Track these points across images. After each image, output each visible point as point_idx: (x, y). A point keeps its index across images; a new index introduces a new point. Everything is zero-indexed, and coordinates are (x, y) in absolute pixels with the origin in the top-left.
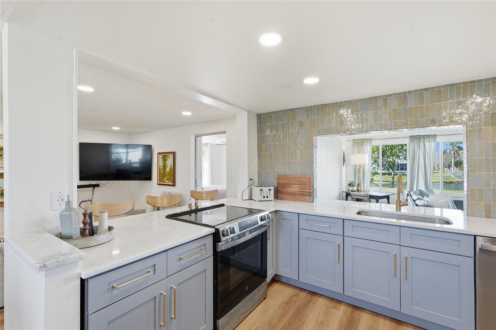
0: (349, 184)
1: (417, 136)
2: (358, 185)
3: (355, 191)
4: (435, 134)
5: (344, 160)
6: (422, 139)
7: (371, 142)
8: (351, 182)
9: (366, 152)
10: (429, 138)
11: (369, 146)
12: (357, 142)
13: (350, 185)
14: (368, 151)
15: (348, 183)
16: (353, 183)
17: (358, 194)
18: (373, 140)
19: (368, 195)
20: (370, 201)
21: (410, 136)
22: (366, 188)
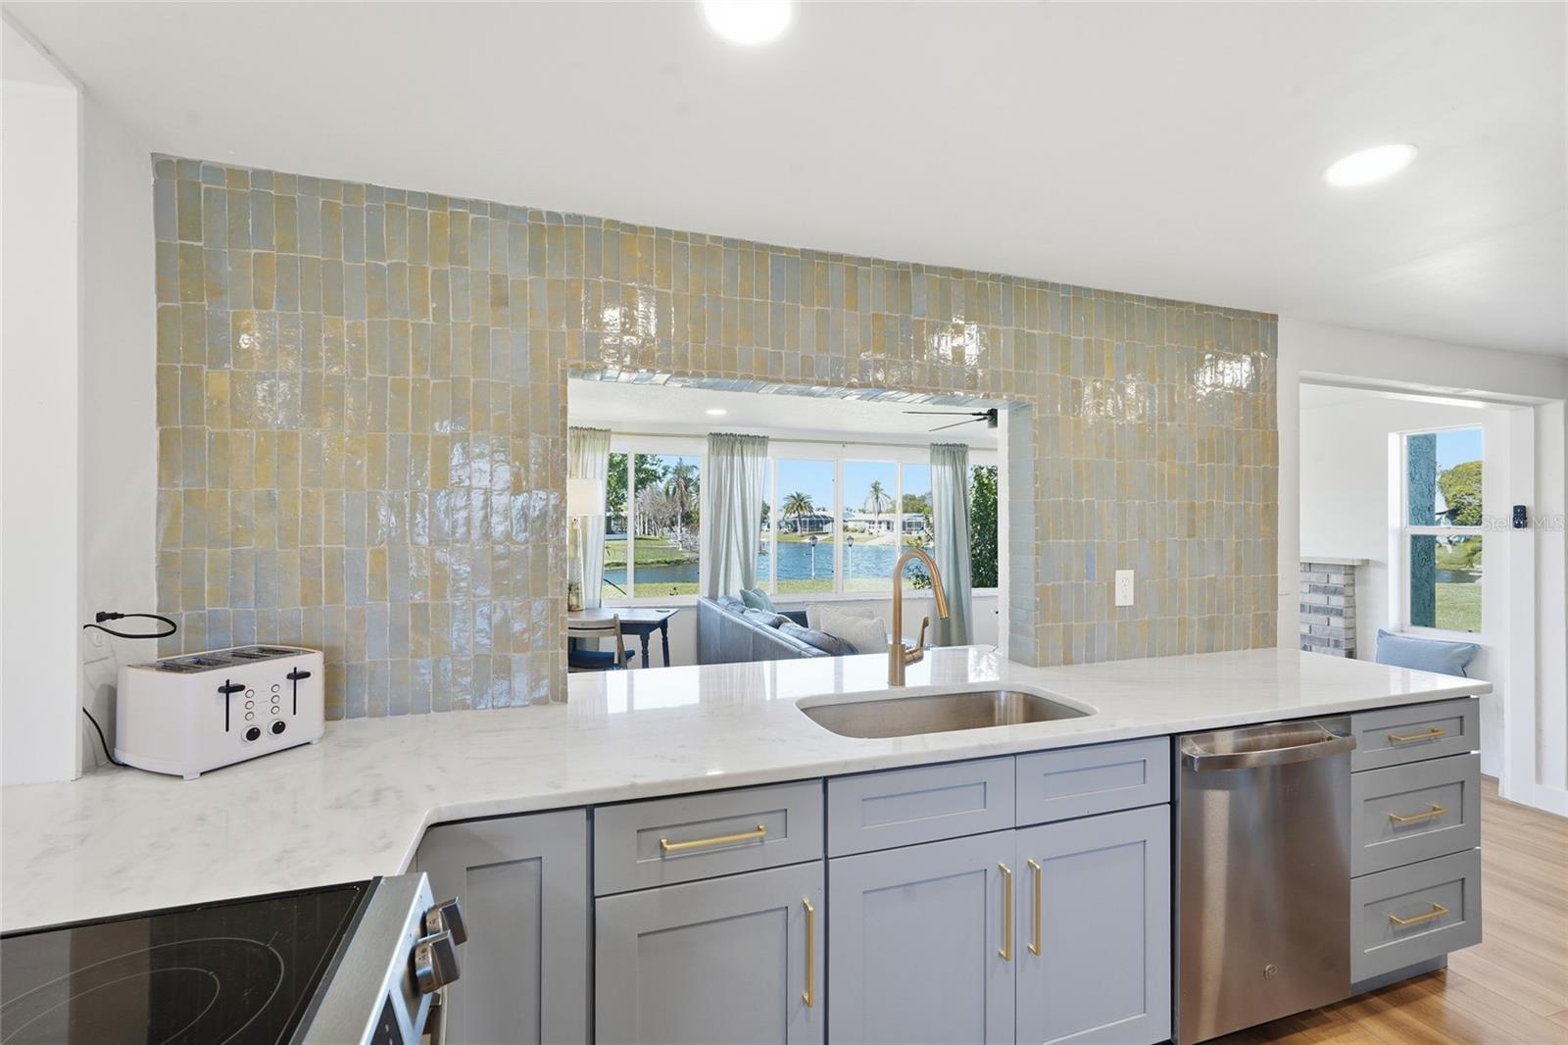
1: (726, 434)
2: (570, 589)
4: (766, 435)
6: (738, 446)
7: (607, 443)
9: (590, 475)
10: (753, 444)
11: (599, 455)
14: (598, 470)
18: (612, 436)
19: (618, 623)
20: (620, 641)
21: (711, 434)
22: (590, 597)
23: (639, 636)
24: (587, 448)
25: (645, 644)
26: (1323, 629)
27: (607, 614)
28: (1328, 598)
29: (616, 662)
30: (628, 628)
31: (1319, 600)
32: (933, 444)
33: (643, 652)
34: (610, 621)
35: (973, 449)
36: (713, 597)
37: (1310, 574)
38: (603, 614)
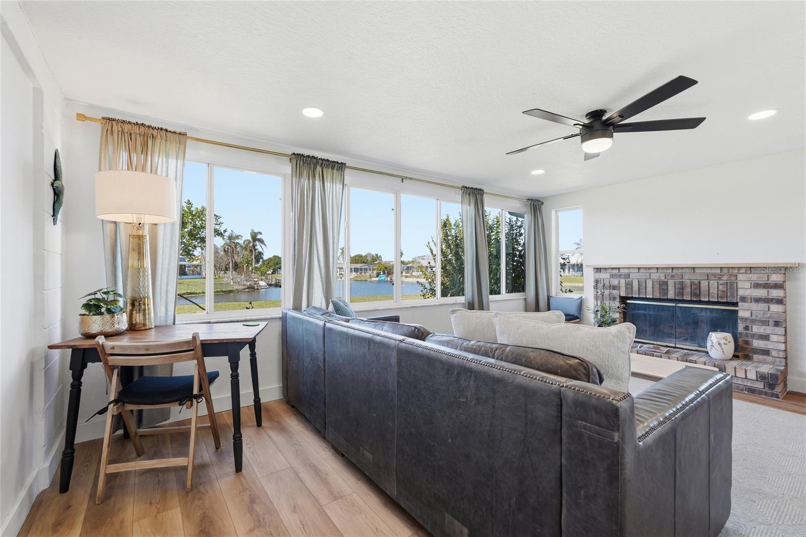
0: (87, 306)
3: (117, 334)
4: (344, 162)
5: (58, 194)
6: (319, 169)
7: (182, 147)
8: (98, 296)
10: (333, 169)
12: (123, 132)
13: (93, 307)
15: (84, 301)
16: (111, 298)
17: (136, 348)
18: (189, 142)
19: (198, 343)
20: (201, 365)
21: (294, 154)
22: (161, 311)
23: (227, 357)
24: (157, 150)
25: (234, 366)
26: (764, 313)
27: (182, 334)
28: (768, 291)
29: (196, 391)
30: (211, 348)
31: (761, 293)
32: (463, 187)
33: (232, 376)
34: (187, 343)
35: (487, 193)
36: (297, 307)
37: (751, 275)
38: (177, 332)
